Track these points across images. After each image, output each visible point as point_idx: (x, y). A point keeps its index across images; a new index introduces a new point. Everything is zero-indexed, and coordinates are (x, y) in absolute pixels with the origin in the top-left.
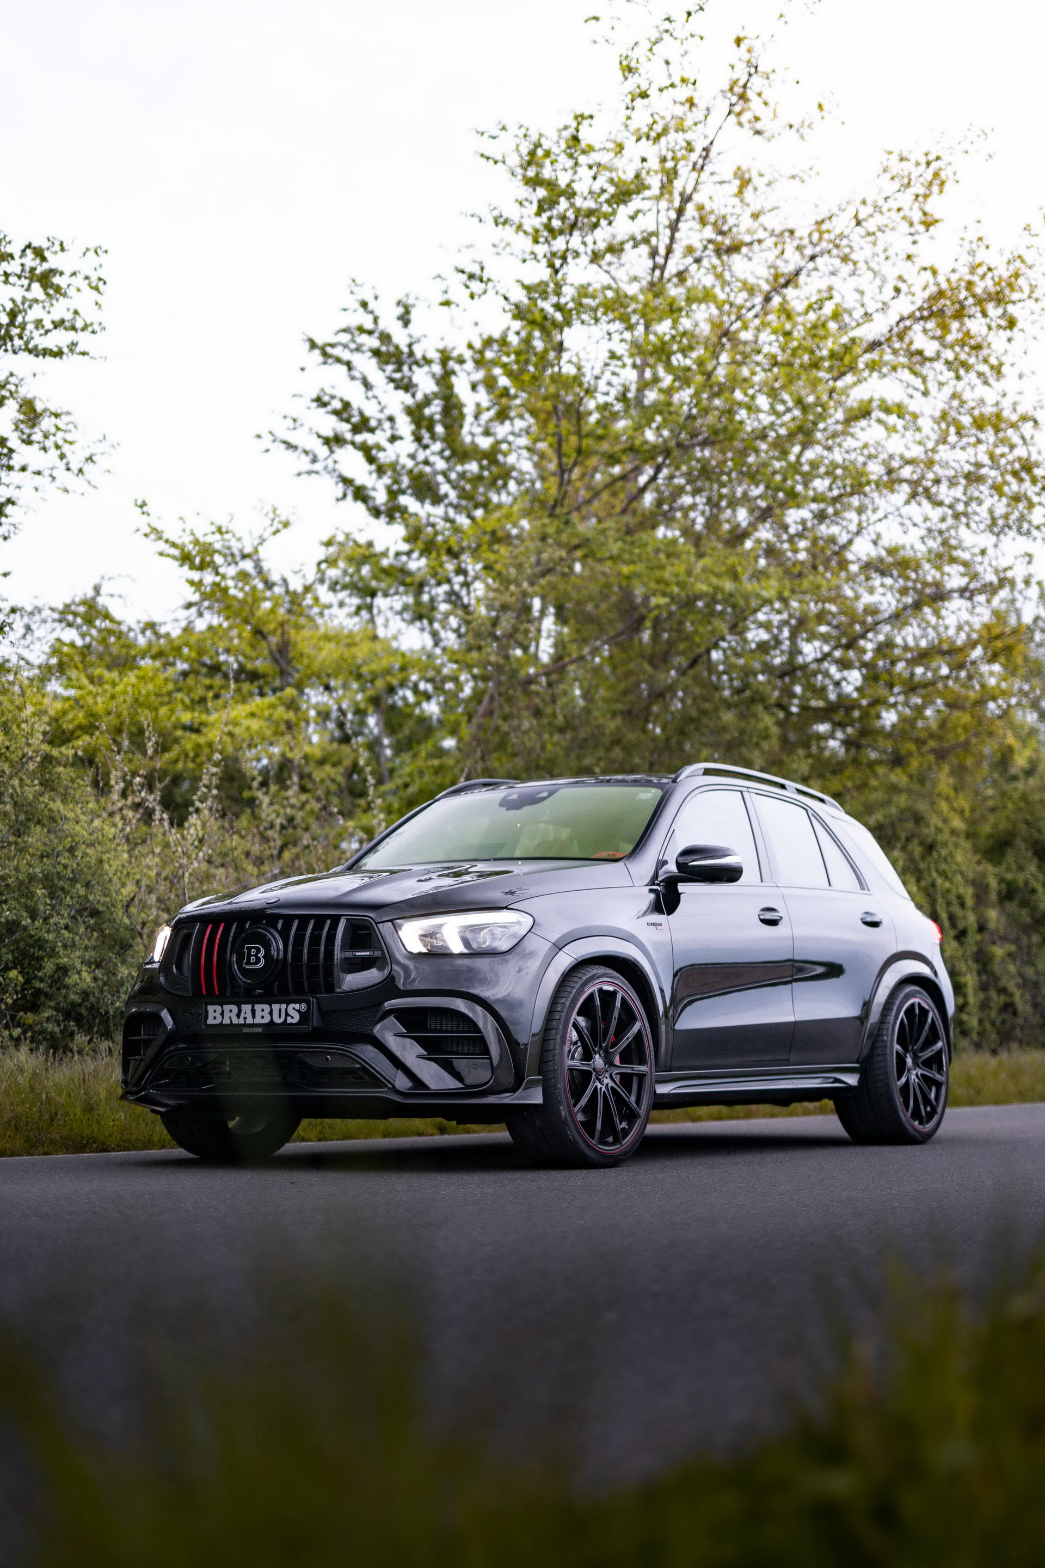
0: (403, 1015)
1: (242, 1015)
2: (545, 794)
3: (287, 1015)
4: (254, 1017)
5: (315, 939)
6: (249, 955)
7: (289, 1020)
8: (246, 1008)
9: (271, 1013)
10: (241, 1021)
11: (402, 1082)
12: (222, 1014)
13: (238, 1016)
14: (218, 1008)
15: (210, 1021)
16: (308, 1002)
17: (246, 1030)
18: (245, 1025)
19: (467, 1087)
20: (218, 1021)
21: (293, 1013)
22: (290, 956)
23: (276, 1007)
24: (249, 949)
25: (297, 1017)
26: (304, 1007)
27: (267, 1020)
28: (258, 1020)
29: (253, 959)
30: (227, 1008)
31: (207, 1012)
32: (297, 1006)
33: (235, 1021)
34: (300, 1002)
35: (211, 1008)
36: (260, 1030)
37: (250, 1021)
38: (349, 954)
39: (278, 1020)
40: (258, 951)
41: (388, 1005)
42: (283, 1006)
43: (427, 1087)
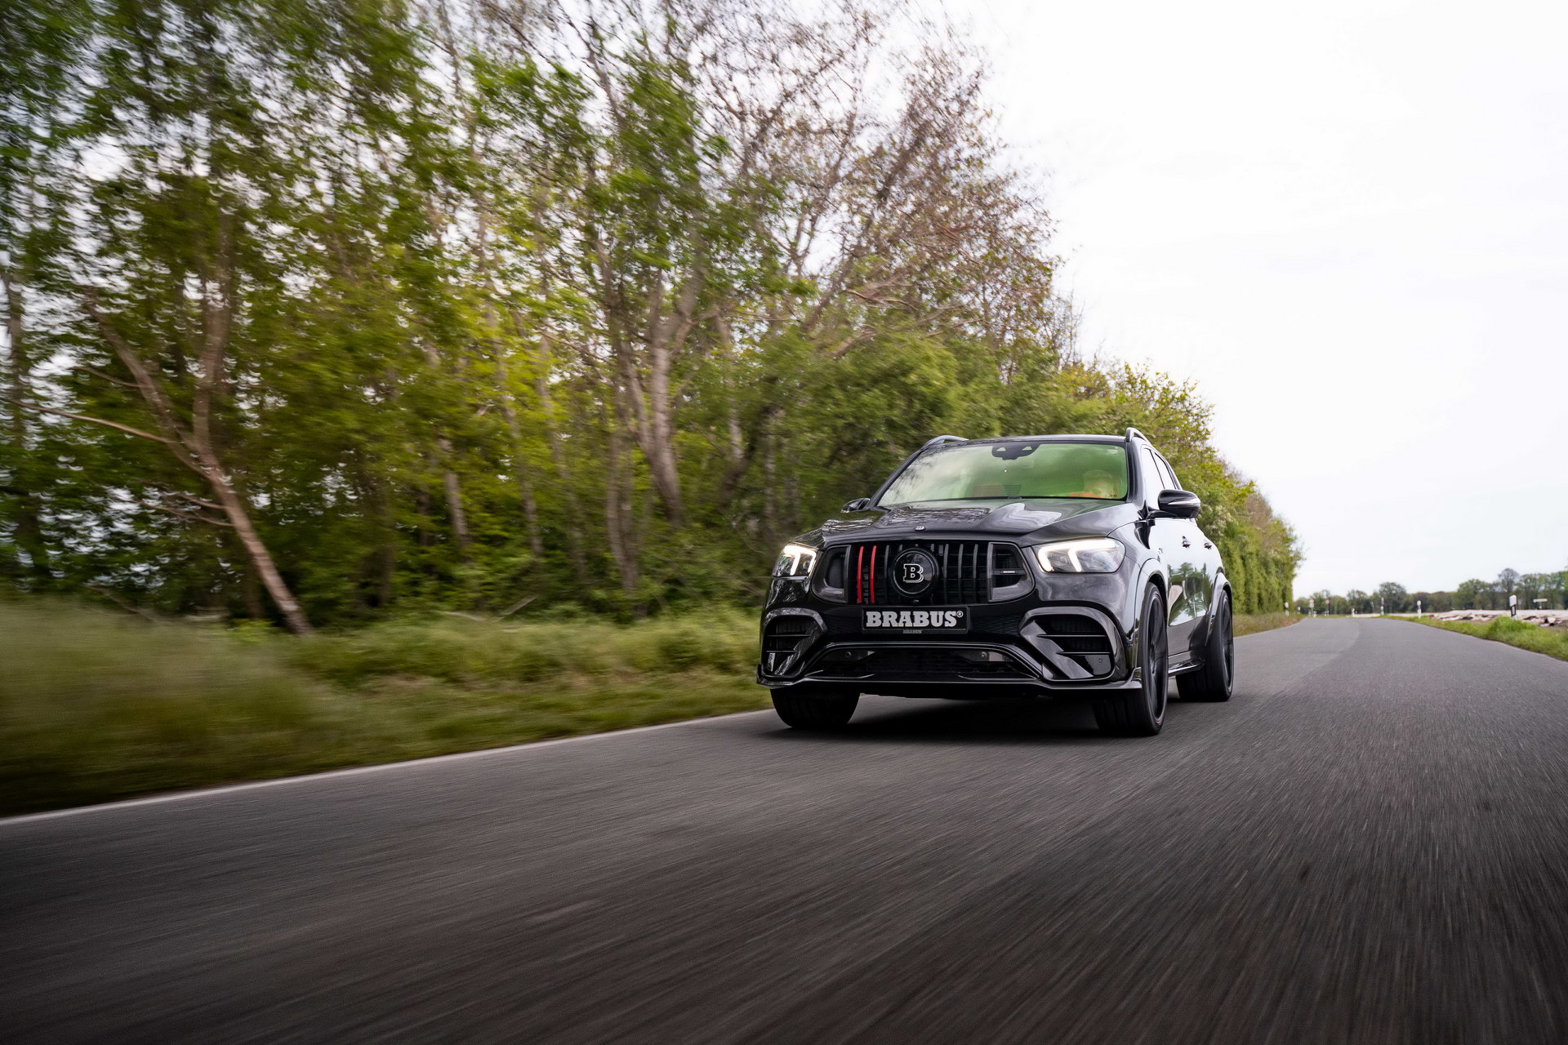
0: (1042, 621)
1: (902, 620)
2: (1029, 448)
3: (945, 620)
4: (913, 621)
5: (967, 560)
6: (909, 572)
7: (947, 624)
8: (905, 615)
9: (929, 618)
10: (901, 625)
11: (1047, 674)
12: (882, 619)
13: (898, 620)
14: (878, 614)
15: (869, 624)
16: (964, 610)
17: (906, 632)
18: (904, 628)
19: (1095, 676)
20: (878, 624)
21: (951, 619)
22: (945, 572)
23: (934, 614)
24: (909, 567)
25: (954, 623)
26: (960, 614)
27: (926, 623)
28: (917, 624)
29: (912, 575)
30: (885, 614)
31: (866, 617)
32: (954, 613)
33: (895, 624)
34: (956, 610)
35: (868, 613)
36: (920, 632)
37: (909, 624)
38: (998, 573)
39: (935, 624)
40: (917, 568)
41: (1030, 614)
42: (941, 613)
43: (1068, 678)
